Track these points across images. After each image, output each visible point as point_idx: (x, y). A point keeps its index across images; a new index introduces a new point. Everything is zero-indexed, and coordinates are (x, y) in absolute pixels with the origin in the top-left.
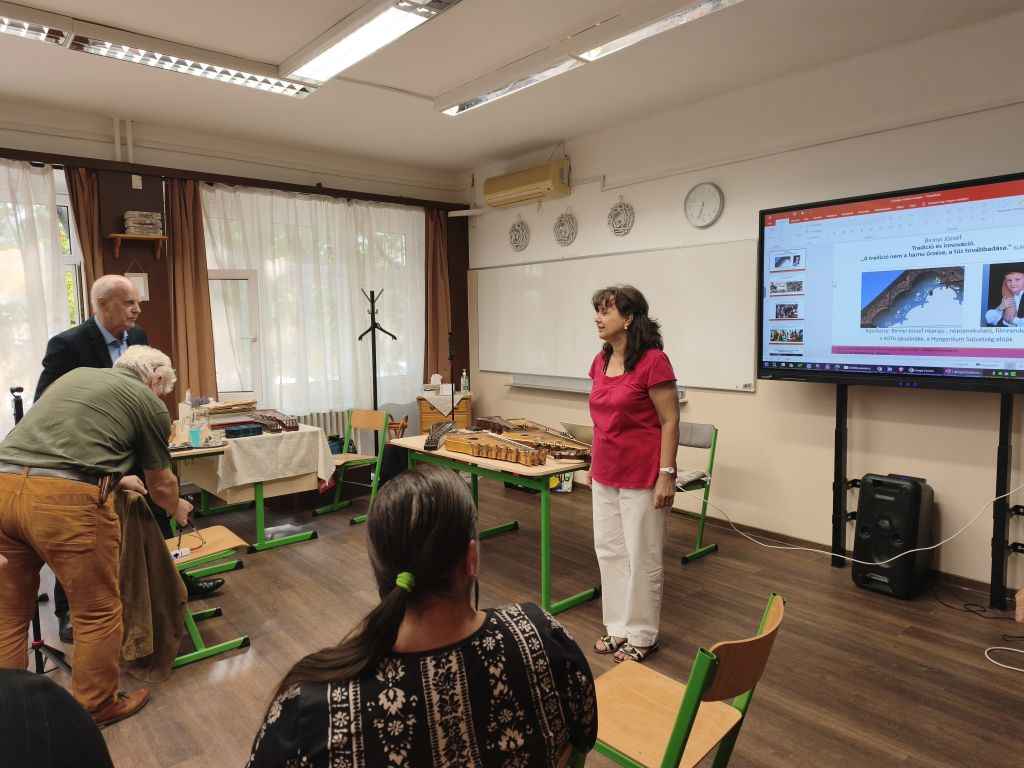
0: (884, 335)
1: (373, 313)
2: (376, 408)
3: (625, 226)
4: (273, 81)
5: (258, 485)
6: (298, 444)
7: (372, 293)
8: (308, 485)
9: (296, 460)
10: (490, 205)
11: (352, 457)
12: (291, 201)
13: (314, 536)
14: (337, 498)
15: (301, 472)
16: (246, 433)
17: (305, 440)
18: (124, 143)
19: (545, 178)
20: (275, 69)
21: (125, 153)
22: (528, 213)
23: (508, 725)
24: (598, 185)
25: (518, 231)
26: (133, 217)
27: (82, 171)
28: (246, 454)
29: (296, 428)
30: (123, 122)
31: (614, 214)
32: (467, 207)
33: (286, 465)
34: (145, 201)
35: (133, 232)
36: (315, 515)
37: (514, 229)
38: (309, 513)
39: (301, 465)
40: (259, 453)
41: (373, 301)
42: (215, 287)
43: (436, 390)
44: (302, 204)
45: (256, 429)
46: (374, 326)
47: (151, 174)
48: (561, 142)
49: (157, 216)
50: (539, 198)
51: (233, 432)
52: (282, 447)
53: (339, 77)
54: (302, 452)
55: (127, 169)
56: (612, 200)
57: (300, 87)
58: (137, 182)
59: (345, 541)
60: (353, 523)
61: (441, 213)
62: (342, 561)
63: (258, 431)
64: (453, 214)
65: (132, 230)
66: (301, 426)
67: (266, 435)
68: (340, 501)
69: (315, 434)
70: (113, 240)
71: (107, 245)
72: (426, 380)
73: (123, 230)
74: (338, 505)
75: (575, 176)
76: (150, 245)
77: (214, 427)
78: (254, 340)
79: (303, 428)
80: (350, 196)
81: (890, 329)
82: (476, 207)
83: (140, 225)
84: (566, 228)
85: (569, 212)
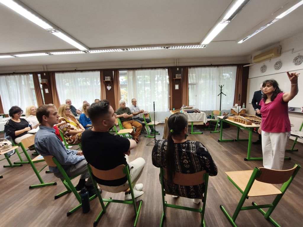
1: (221, 90)
2: (220, 110)
3: (299, 62)
4: (199, 46)
5: (192, 122)
6: (200, 116)
7: (221, 86)
8: (202, 124)
9: (199, 118)
10: (255, 62)
11: (213, 120)
12: (205, 69)
13: (202, 133)
14: (209, 127)
15: (200, 121)
16: (190, 112)
17: (202, 115)
18: (176, 63)
19: (272, 53)
20: (199, 44)
21: (176, 65)
22: (267, 63)
23: (185, 159)
24: (291, 51)
25: (263, 68)
26: (177, 75)
27: (170, 69)
28: (190, 116)
29: (200, 112)
30: (176, 59)
31: (296, 59)
32: (249, 64)
33: (197, 119)
34: (179, 72)
35: (177, 78)
36: (204, 130)
37: (262, 67)
38: (203, 129)
39: (201, 119)
40: (192, 116)
41: (221, 87)
42: (190, 86)
43: (236, 107)
44: (207, 69)
45: (192, 112)
46: (221, 93)
47: (180, 67)
48: (279, 42)
49: (180, 75)
50: (270, 59)
51: (188, 112)
52: (197, 116)
53: (212, 42)
54: (201, 117)
55: (176, 67)
56: (296, 55)
57: (204, 46)
58: (178, 69)
59: (207, 135)
60: (211, 132)
61: (241, 66)
62: (206, 139)
63: (193, 112)
64: (244, 66)
65: (176, 77)
66: (201, 112)
67: (194, 113)
68: (210, 128)
69: (204, 114)
70: (173, 79)
71: (173, 80)
72: (234, 105)
73: (175, 77)
74: (209, 129)
75: (283, 50)
76: (179, 79)
77: (185, 111)
78: (196, 96)
79: (201, 113)
80: (218, 66)
82: (252, 63)
83: (178, 76)
84: (278, 65)
85: (280, 61)
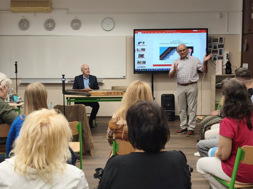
0: (165, 62)
22: (29, 16)
24: (65, 11)
25: (25, 23)
31: (74, 22)
37: (22, 22)
50: (35, 12)
75: (53, 6)
81: (166, 60)
85: (51, 18)
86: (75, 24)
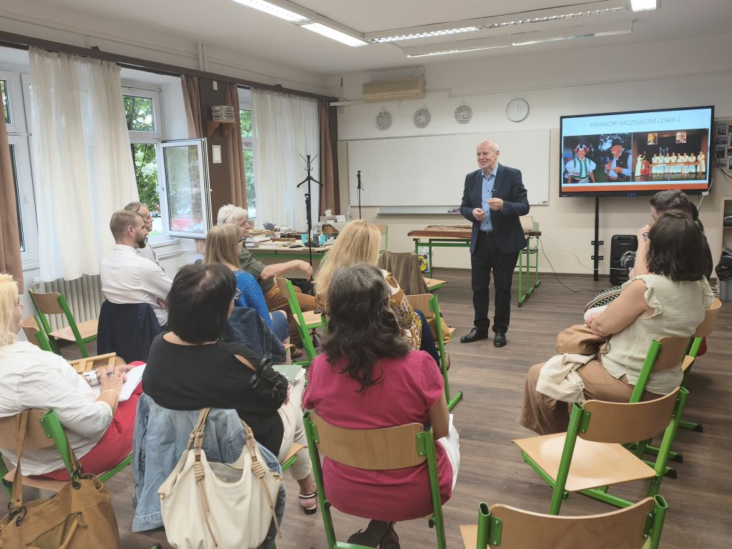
1: (309, 170)
3: (467, 118)
7: (308, 157)
10: (366, 100)
18: (203, 60)
21: (204, 67)
22: (390, 107)
24: (446, 94)
25: (384, 117)
30: (202, 44)
31: (460, 110)
37: (381, 116)
41: (309, 162)
46: (309, 178)
49: (232, 108)
50: (400, 99)
56: (457, 103)
58: (215, 86)
61: (327, 103)
75: (427, 87)
82: (345, 100)
84: (423, 119)
85: (424, 108)
86: (462, 114)
